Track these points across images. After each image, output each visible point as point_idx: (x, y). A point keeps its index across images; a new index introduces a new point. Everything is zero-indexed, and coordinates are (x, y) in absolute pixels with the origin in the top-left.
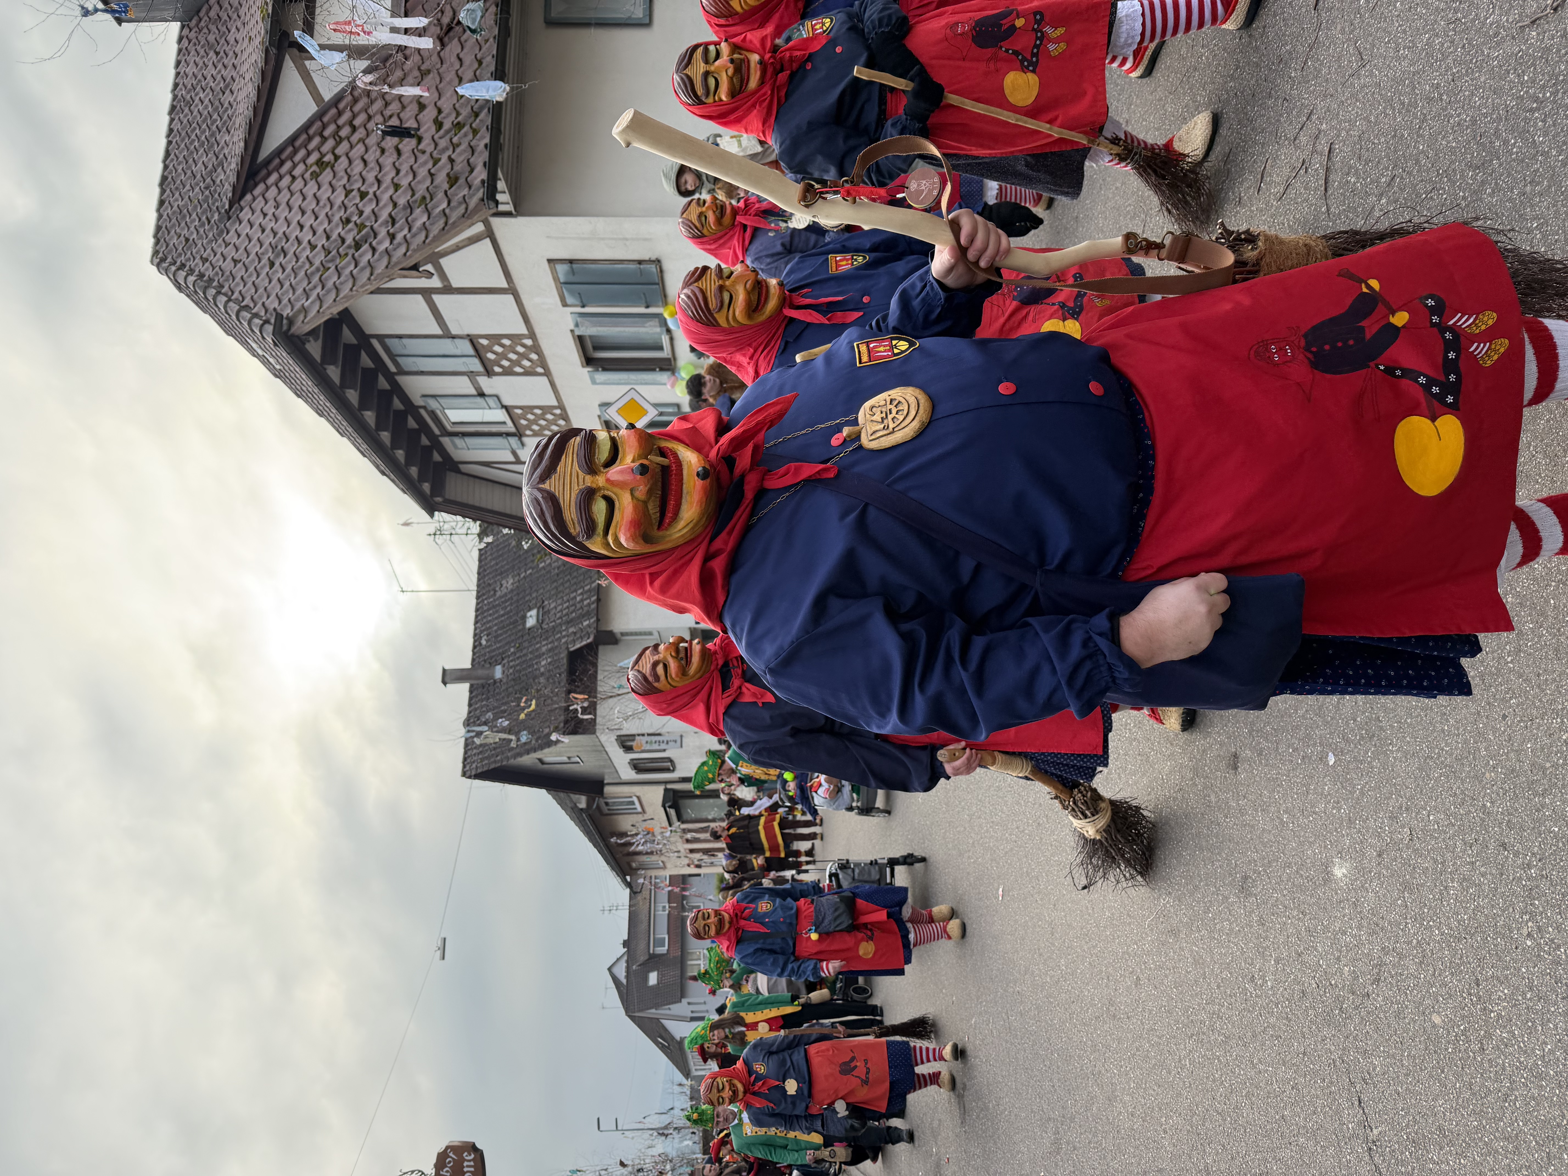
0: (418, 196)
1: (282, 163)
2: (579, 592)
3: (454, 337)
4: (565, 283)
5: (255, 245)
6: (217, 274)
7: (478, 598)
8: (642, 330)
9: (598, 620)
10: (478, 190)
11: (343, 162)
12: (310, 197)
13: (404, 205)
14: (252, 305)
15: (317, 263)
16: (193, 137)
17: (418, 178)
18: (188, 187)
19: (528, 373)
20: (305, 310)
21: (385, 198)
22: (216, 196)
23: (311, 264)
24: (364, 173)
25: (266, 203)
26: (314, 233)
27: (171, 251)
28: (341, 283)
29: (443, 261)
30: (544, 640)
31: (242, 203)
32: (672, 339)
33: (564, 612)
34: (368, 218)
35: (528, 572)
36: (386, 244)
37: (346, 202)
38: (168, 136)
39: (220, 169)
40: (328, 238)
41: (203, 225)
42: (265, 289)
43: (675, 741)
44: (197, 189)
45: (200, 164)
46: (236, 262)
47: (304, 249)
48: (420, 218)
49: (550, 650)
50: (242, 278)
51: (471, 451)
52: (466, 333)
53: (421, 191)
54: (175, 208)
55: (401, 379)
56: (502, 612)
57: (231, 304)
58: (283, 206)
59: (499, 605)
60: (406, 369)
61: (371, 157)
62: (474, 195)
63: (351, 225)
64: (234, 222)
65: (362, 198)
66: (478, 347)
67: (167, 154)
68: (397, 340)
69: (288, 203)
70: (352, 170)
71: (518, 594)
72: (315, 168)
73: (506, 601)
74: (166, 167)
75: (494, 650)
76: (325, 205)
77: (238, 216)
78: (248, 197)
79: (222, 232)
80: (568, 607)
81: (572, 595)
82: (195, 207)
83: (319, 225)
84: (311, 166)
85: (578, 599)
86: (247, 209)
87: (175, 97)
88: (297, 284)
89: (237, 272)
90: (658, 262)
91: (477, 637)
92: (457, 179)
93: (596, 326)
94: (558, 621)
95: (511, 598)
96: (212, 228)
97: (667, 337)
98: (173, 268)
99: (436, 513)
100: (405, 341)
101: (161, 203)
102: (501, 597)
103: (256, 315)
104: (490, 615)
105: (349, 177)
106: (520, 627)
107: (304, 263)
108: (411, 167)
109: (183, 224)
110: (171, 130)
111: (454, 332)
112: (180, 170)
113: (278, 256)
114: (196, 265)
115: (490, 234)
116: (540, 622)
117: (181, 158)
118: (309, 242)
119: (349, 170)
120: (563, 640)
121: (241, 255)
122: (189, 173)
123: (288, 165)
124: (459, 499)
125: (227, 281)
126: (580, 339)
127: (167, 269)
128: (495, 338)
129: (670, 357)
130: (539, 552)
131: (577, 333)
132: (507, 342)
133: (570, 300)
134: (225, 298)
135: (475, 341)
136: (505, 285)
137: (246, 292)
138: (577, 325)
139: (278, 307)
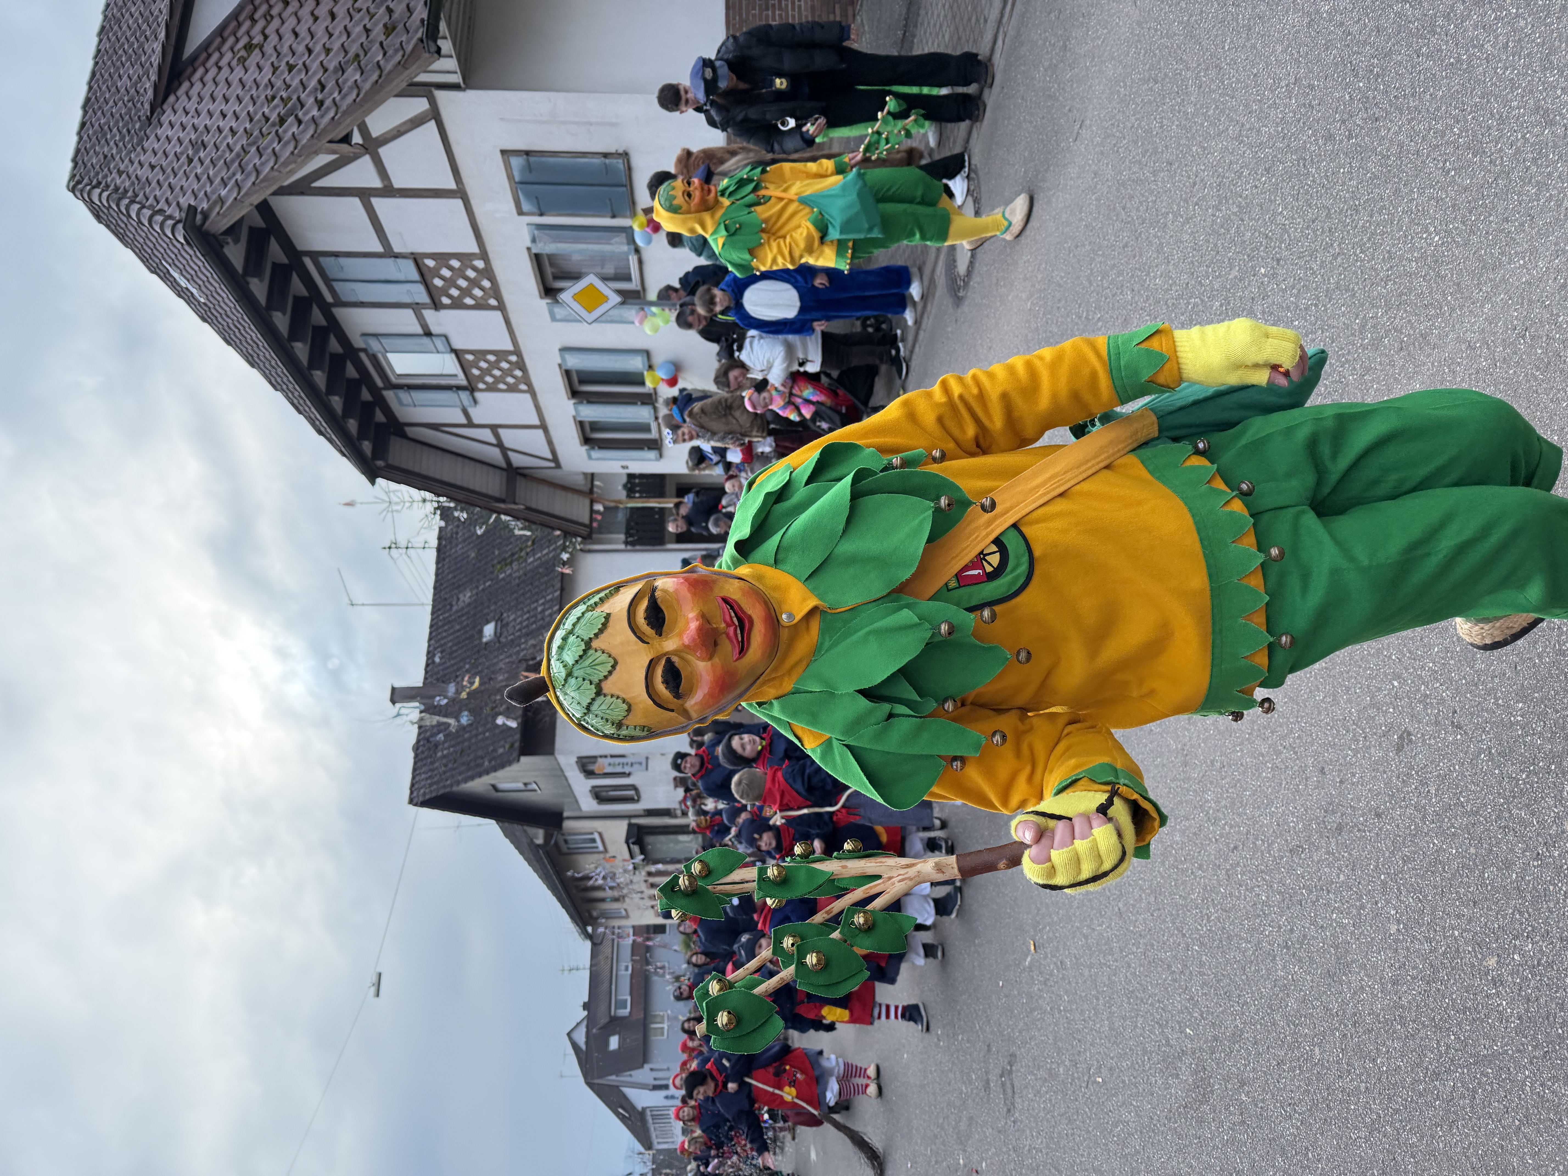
0: (351, 55)
1: (209, 56)
2: (541, 602)
3: (397, 256)
4: (521, 183)
5: (174, 146)
6: (133, 184)
7: (433, 613)
8: (607, 248)
10: (416, 31)
11: (273, 39)
12: (235, 83)
13: (335, 67)
14: (166, 208)
15: (238, 148)
16: (120, 52)
17: (353, 36)
18: (111, 103)
19: (480, 306)
20: (221, 200)
21: (314, 66)
22: (139, 105)
23: (231, 151)
24: (294, 46)
25: (190, 99)
26: (237, 119)
27: (89, 171)
28: (263, 164)
29: (383, 151)
30: (501, 655)
31: (165, 107)
32: (640, 262)
33: (524, 624)
34: (296, 90)
35: (488, 584)
36: (315, 112)
37: (273, 79)
38: (96, 57)
39: (144, 79)
40: (251, 120)
41: (123, 138)
42: (182, 187)
43: (640, 763)
44: (120, 104)
45: (125, 78)
46: (153, 167)
47: (225, 138)
48: (352, 75)
49: (508, 664)
50: (158, 181)
51: (418, 409)
52: (409, 251)
53: (354, 49)
54: (96, 126)
55: (339, 313)
56: (458, 627)
57: (145, 211)
58: (207, 98)
59: (455, 620)
60: (344, 299)
61: (302, 30)
62: (412, 38)
63: (276, 101)
64: (155, 128)
65: (290, 72)
66: (424, 270)
67: (93, 74)
68: (332, 259)
69: (212, 95)
70: (282, 46)
71: (476, 608)
72: (243, 53)
74: (90, 88)
75: (448, 668)
76: (251, 88)
77: (159, 121)
78: (172, 98)
79: (142, 140)
80: (528, 619)
81: (533, 606)
82: (117, 122)
83: (242, 110)
84: (239, 51)
85: (539, 609)
86: (169, 111)
87: (106, 17)
88: (216, 175)
89: (154, 177)
90: (625, 155)
91: (430, 654)
92: (394, 28)
93: (555, 242)
94: (518, 634)
95: (468, 612)
96: (132, 139)
97: (636, 257)
98: (88, 188)
99: (380, 481)
100: (343, 261)
101: (83, 125)
102: (457, 612)
103: (170, 217)
104: (446, 630)
105: (279, 54)
106: (476, 642)
107: (224, 151)
108: (345, 27)
109: (103, 142)
110: (99, 51)
111: (397, 249)
112: (104, 88)
113: (197, 152)
114: (113, 179)
115: (434, 114)
116: (497, 635)
117: (106, 76)
118: (231, 129)
119: (278, 47)
120: (522, 654)
121: (159, 159)
122: (113, 89)
123: (216, 56)
124: (404, 466)
125: (143, 188)
126: (537, 259)
127: (82, 191)
128: (443, 258)
129: (639, 288)
130: (499, 563)
131: (534, 251)
132: (455, 264)
133: (526, 206)
134: (138, 206)
135: (419, 261)
136: (453, 186)
137: (162, 195)
138: (534, 240)
139: (193, 203)
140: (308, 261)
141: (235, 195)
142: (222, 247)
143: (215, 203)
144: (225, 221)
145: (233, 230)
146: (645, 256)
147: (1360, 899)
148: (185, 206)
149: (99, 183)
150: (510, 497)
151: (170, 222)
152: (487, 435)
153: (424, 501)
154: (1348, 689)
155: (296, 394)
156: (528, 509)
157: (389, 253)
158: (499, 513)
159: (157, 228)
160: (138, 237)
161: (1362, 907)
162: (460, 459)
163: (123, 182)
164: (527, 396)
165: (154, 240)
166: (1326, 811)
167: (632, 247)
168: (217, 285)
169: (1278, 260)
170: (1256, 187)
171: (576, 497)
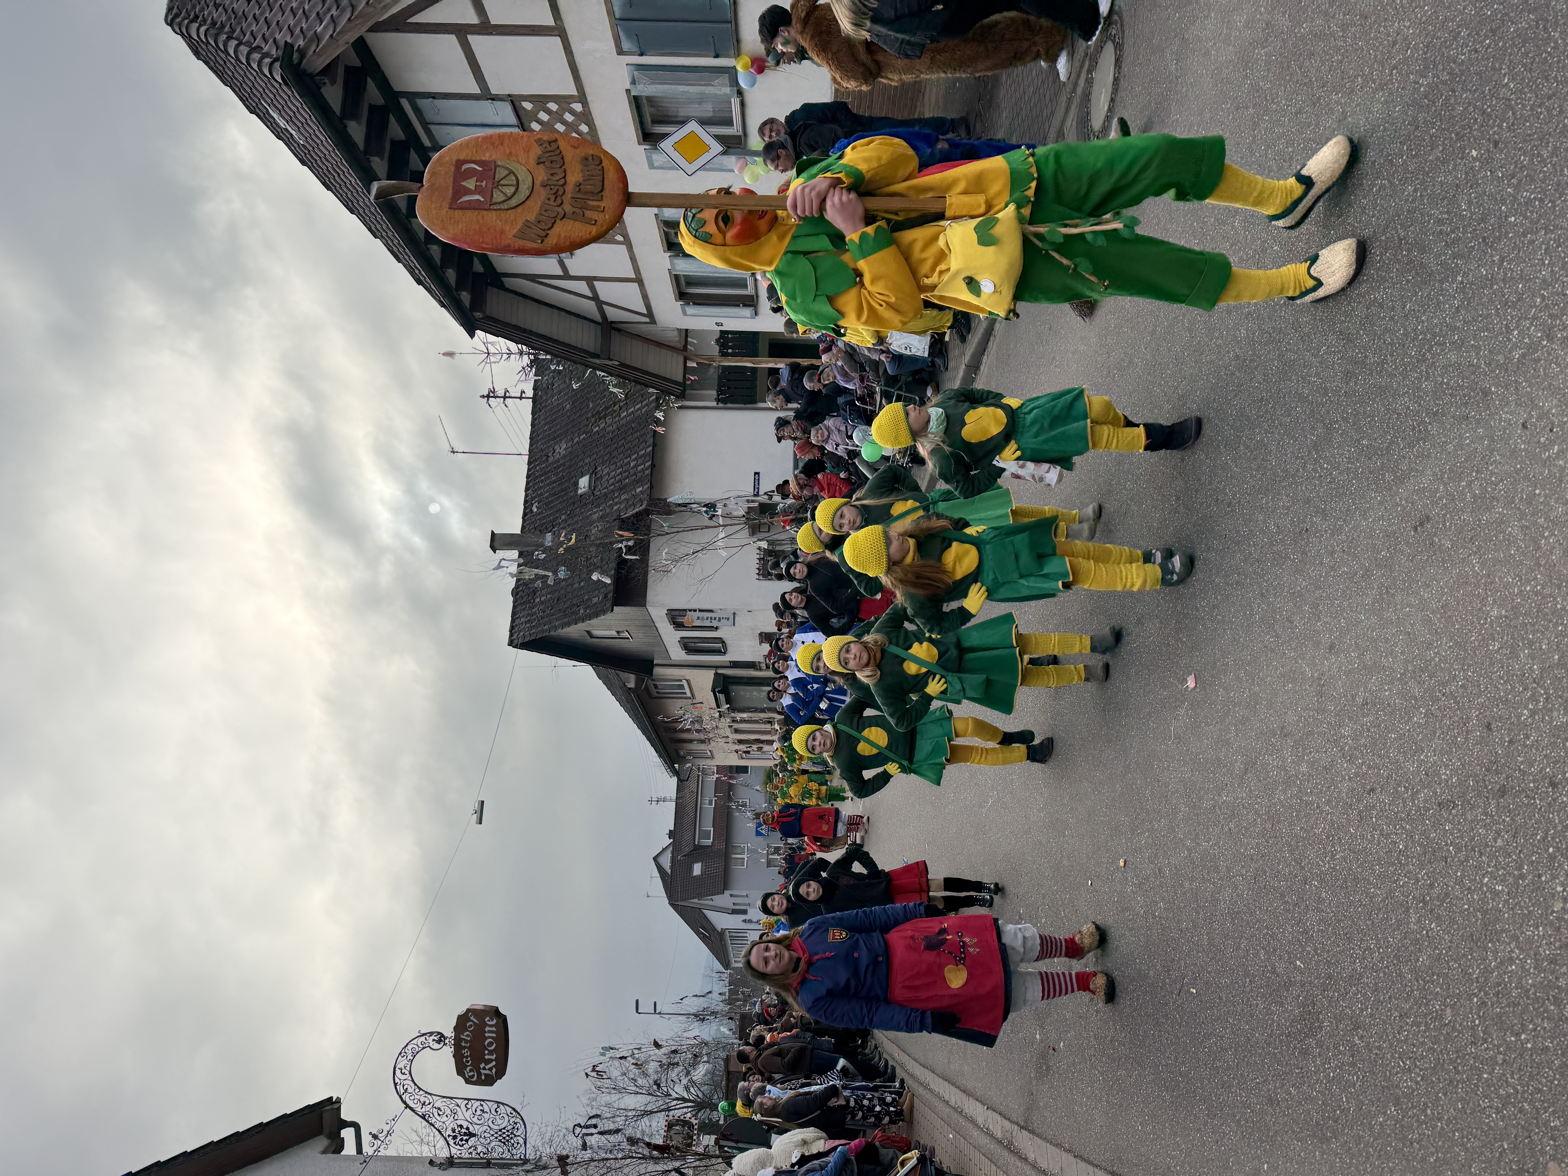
2: (634, 457)
3: (494, 98)
4: (621, 19)
6: (229, 18)
7: (529, 463)
8: (709, 90)
9: (651, 487)
14: (263, 45)
20: (317, 38)
30: (595, 507)
32: (743, 105)
33: (617, 478)
35: (582, 437)
42: (278, 22)
49: (602, 517)
50: (254, 16)
52: (507, 93)
56: (554, 479)
57: (242, 47)
59: (551, 471)
60: (441, 143)
66: (521, 113)
68: (429, 100)
71: (571, 460)
73: (558, 467)
75: (544, 518)
80: (621, 473)
81: (626, 461)
85: (632, 465)
88: (310, 10)
89: (250, 11)
91: (527, 504)
93: (655, 83)
94: (611, 488)
95: (564, 465)
97: (738, 100)
98: (186, 21)
99: (478, 332)
100: (439, 103)
102: (553, 463)
103: (267, 55)
104: (542, 481)
106: (572, 494)
111: (494, 91)
116: (592, 488)
120: (615, 508)
124: (501, 318)
125: (240, 23)
126: (637, 103)
127: (180, 25)
128: (540, 101)
129: (741, 133)
130: (593, 416)
131: (633, 94)
132: (553, 106)
133: (626, 45)
134: (236, 42)
135: (517, 104)
136: (551, 22)
137: (258, 31)
138: (633, 82)
139: (289, 40)
140: (405, 103)
141: (331, 32)
142: (319, 88)
143: (311, 41)
144: (321, 60)
145: (328, 70)
146: (749, 98)
147: (1520, 868)
148: (282, 44)
149: (196, 17)
150: (605, 352)
151: (267, 60)
152: (582, 287)
153: (521, 353)
154: (1531, 643)
155: (396, 242)
156: (622, 365)
157: (487, 95)
158: (595, 369)
159: (255, 66)
160: (236, 75)
161: (1522, 877)
162: (555, 311)
163: (220, 16)
164: (623, 248)
165: (252, 79)
166: (1488, 770)
167: (735, 88)
168: (315, 128)
169: (1496, 143)
170: (1476, 51)
171: (669, 353)
